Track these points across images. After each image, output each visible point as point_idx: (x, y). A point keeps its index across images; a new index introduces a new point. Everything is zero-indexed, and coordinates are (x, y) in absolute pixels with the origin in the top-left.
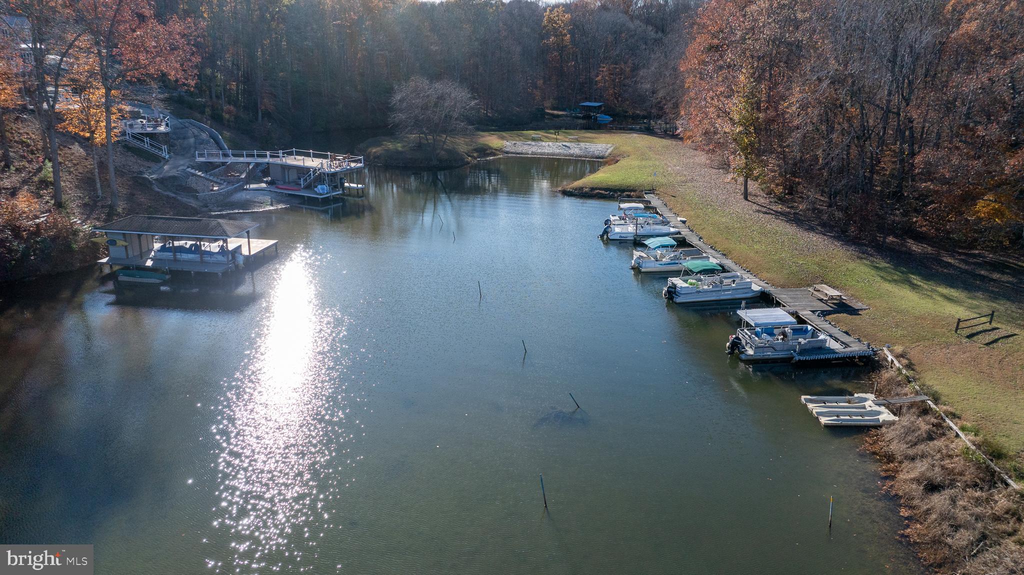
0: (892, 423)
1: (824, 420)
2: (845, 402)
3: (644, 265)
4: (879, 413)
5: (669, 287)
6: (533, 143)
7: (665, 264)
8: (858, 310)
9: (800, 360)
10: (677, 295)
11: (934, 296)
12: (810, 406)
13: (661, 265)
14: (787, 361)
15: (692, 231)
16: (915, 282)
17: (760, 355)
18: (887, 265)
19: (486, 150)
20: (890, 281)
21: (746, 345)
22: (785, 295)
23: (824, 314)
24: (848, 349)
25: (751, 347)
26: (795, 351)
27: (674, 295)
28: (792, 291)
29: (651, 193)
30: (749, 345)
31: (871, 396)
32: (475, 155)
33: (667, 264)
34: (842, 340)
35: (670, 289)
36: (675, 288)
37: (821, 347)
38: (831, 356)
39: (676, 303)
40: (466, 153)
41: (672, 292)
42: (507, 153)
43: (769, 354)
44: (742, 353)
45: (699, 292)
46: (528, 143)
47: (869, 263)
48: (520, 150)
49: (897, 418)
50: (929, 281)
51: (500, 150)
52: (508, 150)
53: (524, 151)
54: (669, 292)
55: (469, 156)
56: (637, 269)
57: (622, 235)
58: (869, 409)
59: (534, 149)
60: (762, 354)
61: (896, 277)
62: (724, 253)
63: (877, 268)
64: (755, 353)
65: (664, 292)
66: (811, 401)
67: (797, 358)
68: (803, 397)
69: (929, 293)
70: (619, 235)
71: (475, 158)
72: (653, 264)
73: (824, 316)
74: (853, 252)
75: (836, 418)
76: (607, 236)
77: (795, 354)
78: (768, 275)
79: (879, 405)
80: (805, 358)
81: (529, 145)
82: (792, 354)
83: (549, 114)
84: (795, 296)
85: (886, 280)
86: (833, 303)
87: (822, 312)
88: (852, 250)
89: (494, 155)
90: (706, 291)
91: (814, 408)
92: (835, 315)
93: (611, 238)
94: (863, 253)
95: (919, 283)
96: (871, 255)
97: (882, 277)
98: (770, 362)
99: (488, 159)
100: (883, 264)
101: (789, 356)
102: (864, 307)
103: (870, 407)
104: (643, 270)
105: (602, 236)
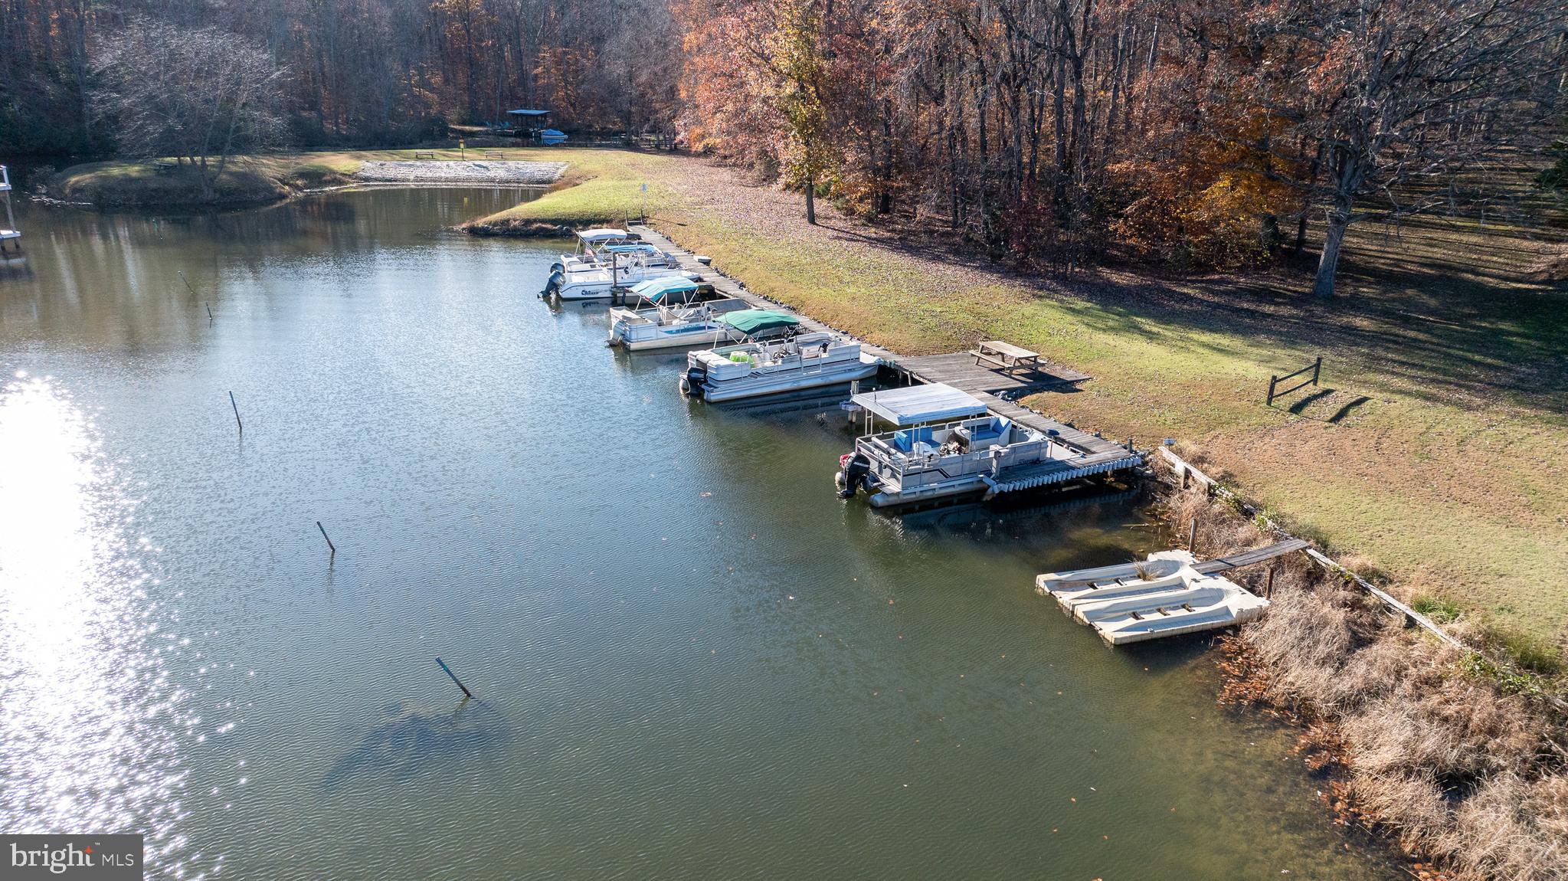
0: (1262, 616)
1: (1111, 631)
2: (1134, 578)
3: (634, 336)
4: (1219, 595)
5: (693, 370)
6: (418, 163)
7: (678, 331)
8: (1073, 381)
9: (1002, 492)
10: (711, 386)
11: (1192, 348)
12: (1065, 598)
13: (670, 332)
14: (973, 497)
15: (723, 275)
16: (1147, 328)
17: (916, 492)
18: (1089, 305)
19: (324, 175)
20: (1104, 330)
21: (880, 472)
22: (927, 367)
23: (1014, 395)
24: (1090, 458)
25: (893, 476)
26: (988, 473)
27: (703, 386)
28: (938, 359)
29: (640, 224)
30: (887, 472)
31: (1182, 555)
32: (299, 182)
33: (683, 331)
34: (1071, 440)
35: (694, 375)
36: (705, 372)
37: (1038, 459)
38: (1061, 477)
39: (710, 403)
40: (279, 180)
41: (698, 383)
42: (367, 179)
43: (936, 487)
44: (876, 490)
45: (757, 374)
46: (408, 163)
47: (1056, 303)
48: (391, 173)
49: (1262, 602)
50: (1168, 324)
51: (353, 176)
52: (368, 174)
53: (399, 176)
54: (692, 381)
55: (287, 184)
56: (621, 347)
57: (588, 289)
58: (1194, 587)
59: (420, 173)
60: (919, 489)
61: (1111, 323)
62: (792, 305)
63: (1073, 311)
64: (904, 488)
65: (681, 383)
66: (1062, 585)
67: (996, 488)
68: (1042, 580)
69: (1180, 344)
70: (582, 288)
71: (300, 189)
72: (652, 333)
73: (1015, 398)
74: (1023, 289)
75: (1131, 621)
76: (558, 295)
77: (988, 481)
78: (885, 336)
79: (1212, 574)
80: (1012, 486)
81: (410, 166)
82: (981, 481)
83: (454, 131)
84: (946, 368)
85: (1096, 328)
86: (1022, 375)
87: (1010, 391)
88: (1018, 287)
89: (340, 183)
90: (770, 373)
91: (1078, 602)
92: (1034, 396)
93: (564, 295)
94: (1041, 289)
95: (1155, 329)
96: (1055, 291)
97: (1087, 324)
98: (936, 504)
99: (327, 189)
100: (1080, 304)
101: (980, 486)
102: (1081, 376)
103: (1195, 580)
104: (633, 346)
105: (546, 295)
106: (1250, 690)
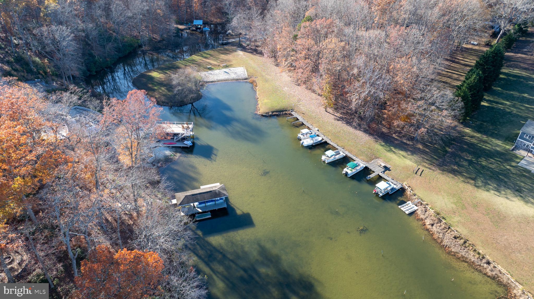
2: (407, 205)
7: (332, 159)
15: (325, 136)
24: (398, 187)
28: (371, 164)
29: (293, 111)
31: (410, 202)
34: (394, 183)
37: (394, 188)
38: (396, 190)
44: (379, 195)
47: (379, 144)
48: (210, 79)
49: (418, 208)
51: (203, 81)
52: (206, 80)
53: (213, 80)
62: (343, 147)
67: (390, 193)
68: (400, 207)
75: (408, 211)
79: (413, 205)
84: (373, 166)
86: (383, 167)
87: (383, 172)
91: (403, 209)
92: (386, 172)
100: (383, 143)
106: (418, 218)
